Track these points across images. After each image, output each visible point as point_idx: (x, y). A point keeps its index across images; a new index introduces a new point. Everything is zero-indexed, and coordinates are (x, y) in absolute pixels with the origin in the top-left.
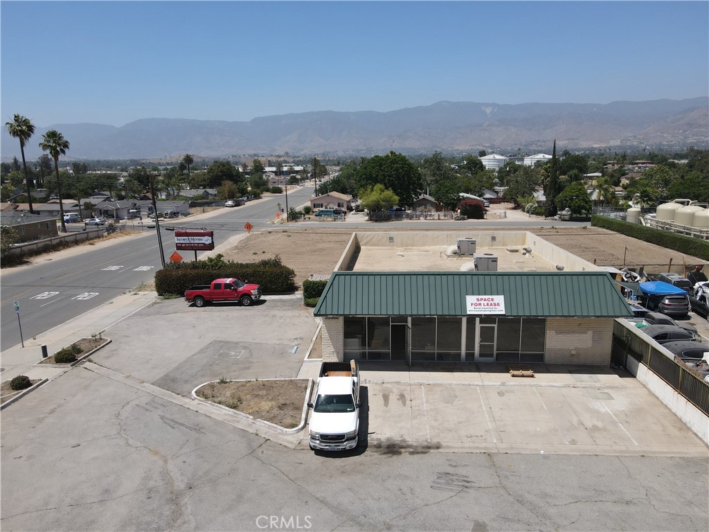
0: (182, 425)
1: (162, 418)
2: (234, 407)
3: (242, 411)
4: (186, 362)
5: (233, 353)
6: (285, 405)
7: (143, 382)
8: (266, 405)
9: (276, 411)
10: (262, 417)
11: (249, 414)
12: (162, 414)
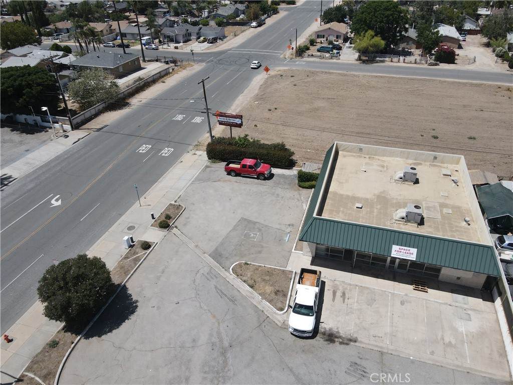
0: (226, 296)
1: (216, 287)
2: (252, 287)
3: (256, 291)
4: (226, 237)
5: (252, 235)
6: (278, 291)
7: (204, 253)
8: (269, 289)
9: (273, 295)
10: (265, 299)
11: (260, 294)
12: (215, 284)
